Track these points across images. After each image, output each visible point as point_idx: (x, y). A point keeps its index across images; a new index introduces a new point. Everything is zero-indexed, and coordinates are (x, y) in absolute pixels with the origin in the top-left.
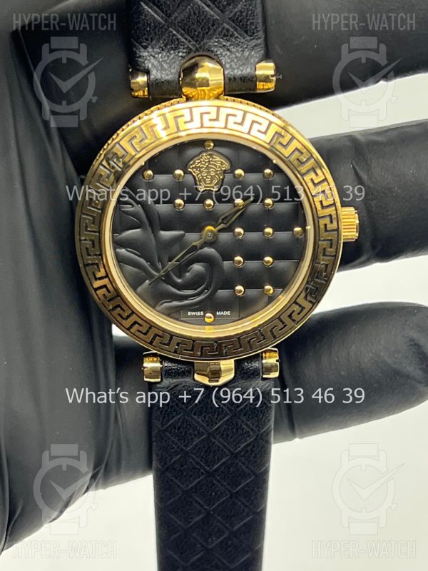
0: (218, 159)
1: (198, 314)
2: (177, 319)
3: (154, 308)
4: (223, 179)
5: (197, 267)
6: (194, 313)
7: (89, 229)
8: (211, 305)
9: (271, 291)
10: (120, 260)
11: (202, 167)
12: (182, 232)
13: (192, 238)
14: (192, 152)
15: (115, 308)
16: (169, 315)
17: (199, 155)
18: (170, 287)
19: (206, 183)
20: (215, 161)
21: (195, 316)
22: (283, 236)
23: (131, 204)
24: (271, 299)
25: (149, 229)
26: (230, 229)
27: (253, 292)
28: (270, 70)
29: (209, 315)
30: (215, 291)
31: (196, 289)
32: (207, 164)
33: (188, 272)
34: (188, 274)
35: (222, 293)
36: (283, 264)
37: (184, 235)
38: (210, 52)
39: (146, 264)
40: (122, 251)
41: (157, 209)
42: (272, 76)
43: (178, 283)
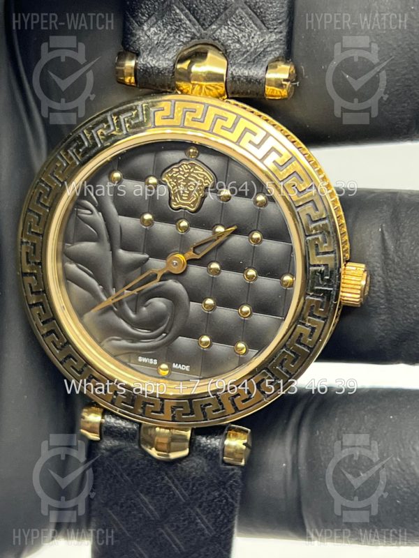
0: (201, 171)
1: (151, 361)
2: (125, 364)
3: (99, 343)
4: (204, 198)
5: (159, 303)
6: (145, 360)
7: (32, 230)
8: (167, 353)
9: (244, 351)
10: (68, 278)
11: (181, 178)
12: (147, 256)
13: (157, 265)
14: (171, 156)
15: (49, 333)
16: (115, 356)
17: (179, 162)
18: (122, 321)
19: (182, 199)
20: (197, 174)
21: (147, 364)
22: (268, 283)
23: (91, 211)
24: (242, 362)
25: (108, 245)
26: (203, 262)
27: (220, 348)
28: (284, 73)
29: (164, 366)
30: (175, 337)
31: (152, 331)
32: (186, 176)
33: (146, 306)
34: (144, 309)
35: (184, 341)
36: (262, 319)
37: (148, 259)
38: (217, 41)
39: (99, 288)
40: (73, 267)
41: (120, 221)
42: (285, 80)
43: (131, 318)
